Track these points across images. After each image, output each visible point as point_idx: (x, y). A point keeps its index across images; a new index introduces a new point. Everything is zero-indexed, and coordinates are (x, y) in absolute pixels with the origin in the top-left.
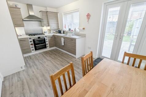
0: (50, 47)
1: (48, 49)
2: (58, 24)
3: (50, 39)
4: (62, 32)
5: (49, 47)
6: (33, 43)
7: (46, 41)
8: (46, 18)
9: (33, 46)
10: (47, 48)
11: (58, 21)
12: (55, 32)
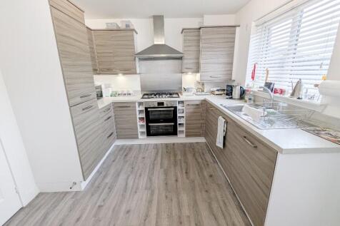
0: (187, 136)
1: (181, 139)
2: (232, 63)
3: (191, 110)
4: (236, 93)
5: (184, 135)
6: (143, 115)
7: (178, 115)
8: (194, 48)
9: (145, 123)
10: (179, 135)
11: (231, 55)
12: (215, 89)
